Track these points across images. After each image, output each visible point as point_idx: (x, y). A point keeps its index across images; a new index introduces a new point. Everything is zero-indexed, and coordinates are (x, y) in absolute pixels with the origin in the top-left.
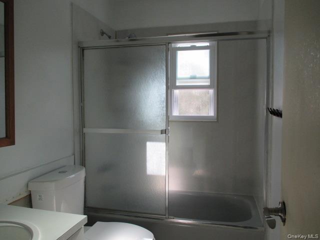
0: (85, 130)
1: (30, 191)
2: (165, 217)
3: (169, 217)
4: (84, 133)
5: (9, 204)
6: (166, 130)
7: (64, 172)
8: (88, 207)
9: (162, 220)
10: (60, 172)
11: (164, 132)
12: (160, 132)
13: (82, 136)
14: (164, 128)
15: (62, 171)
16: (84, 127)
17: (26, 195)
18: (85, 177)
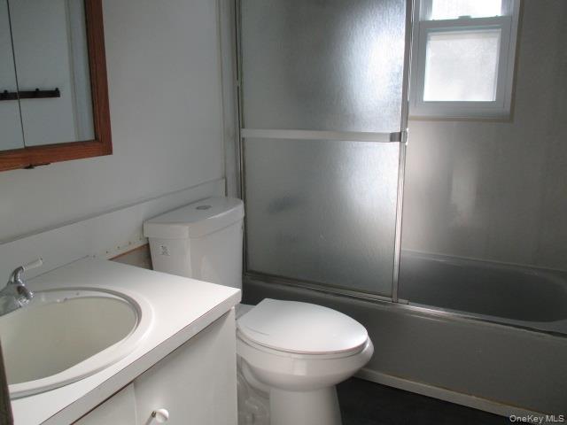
0: (245, 133)
1: (148, 238)
2: (390, 299)
3: (400, 300)
4: (243, 139)
5: (111, 260)
6: (400, 133)
7: (206, 208)
8: (252, 272)
9: (385, 304)
10: (198, 208)
11: (397, 137)
12: (388, 137)
13: (240, 144)
14: (397, 130)
15: (202, 206)
16: (243, 127)
17: (140, 245)
18: (245, 218)
